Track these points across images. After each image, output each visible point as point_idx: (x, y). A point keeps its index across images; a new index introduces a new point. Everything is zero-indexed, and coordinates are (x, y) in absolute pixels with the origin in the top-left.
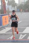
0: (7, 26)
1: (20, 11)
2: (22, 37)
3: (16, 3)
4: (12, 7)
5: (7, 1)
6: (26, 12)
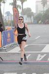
1: (38, 23)
3: (32, 13)
4: (28, 17)
6: (46, 24)
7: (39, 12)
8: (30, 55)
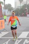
0: (3, 31)
2: (18, 42)
4: (8, 11)
5: (3, 4)
7: (17, 7)
8: (10, 40)
